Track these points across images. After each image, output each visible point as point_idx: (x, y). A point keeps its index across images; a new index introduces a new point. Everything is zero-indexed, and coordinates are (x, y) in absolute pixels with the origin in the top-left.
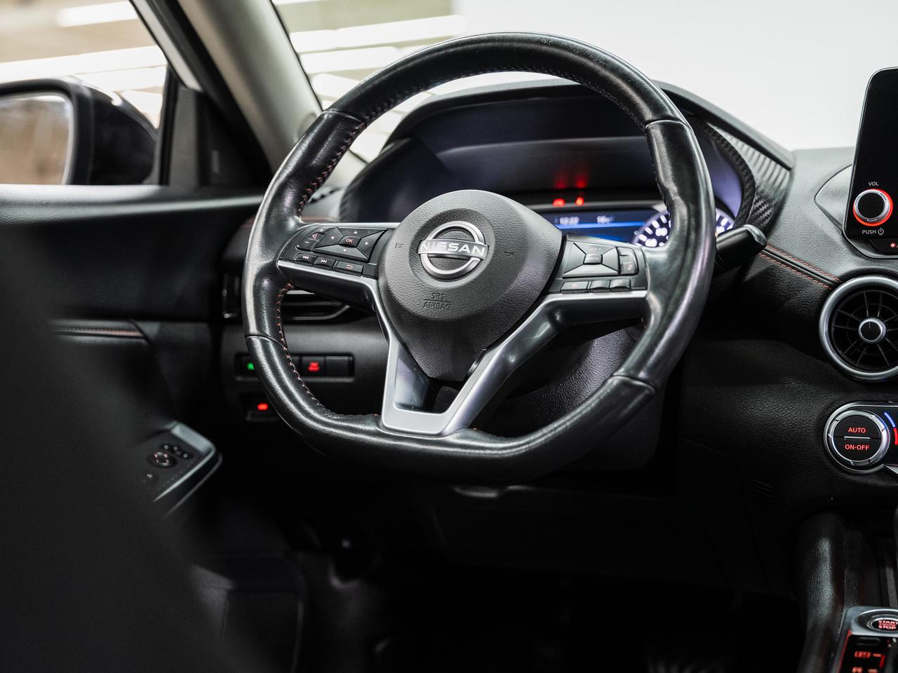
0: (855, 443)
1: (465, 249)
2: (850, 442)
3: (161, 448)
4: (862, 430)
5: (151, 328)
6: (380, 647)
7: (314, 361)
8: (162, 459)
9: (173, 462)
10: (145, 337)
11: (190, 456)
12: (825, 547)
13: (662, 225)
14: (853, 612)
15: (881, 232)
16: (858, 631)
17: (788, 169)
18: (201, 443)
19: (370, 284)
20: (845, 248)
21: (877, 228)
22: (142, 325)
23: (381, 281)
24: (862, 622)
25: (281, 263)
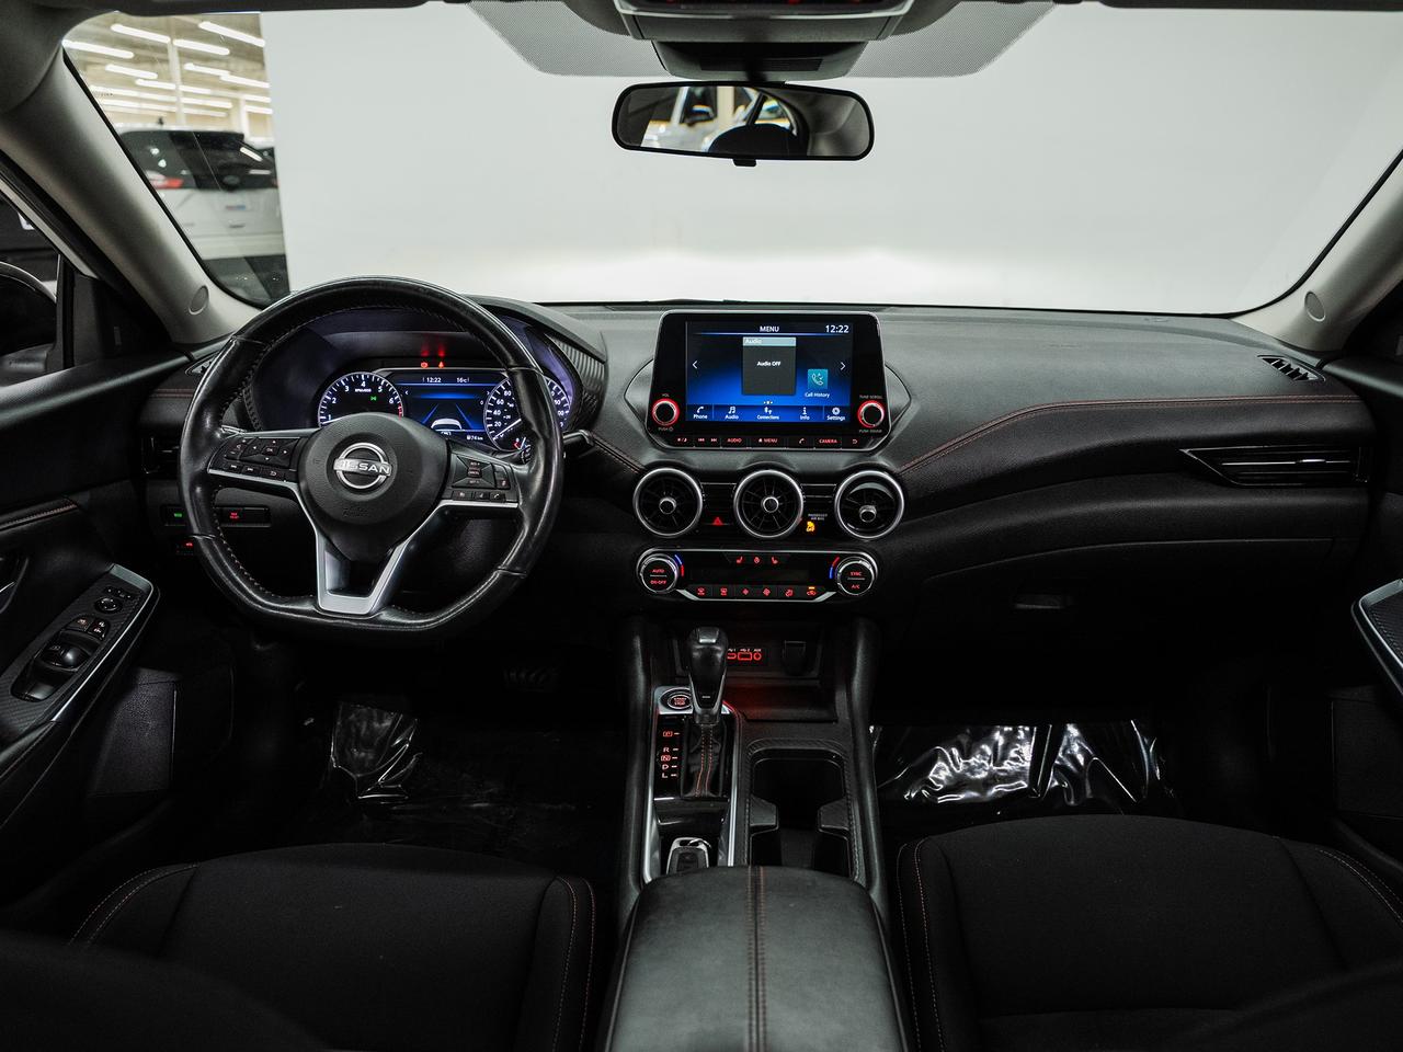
0: (657, 579)
1: (374, 468)
2: (654, 579)
3: (105, 592)
4: (662, 571)
5: (83, 498)
6: (298, 687)
7: (234, 511)
8: (110, 605)
9: (120, 604)
10: (79, 507)
11: (133, 597)
12: (638, 643)
13: (508, 388)
14: (659, 693)
15: (671, 429)
16: (663, 711)
17: (603, 363)
18: (140, 581)
19: (292, 486)
20: (647, 440)
21: (668, 427)
22: (74, 498)
23: (302, 485)
24: (664, 701)
25: (211, 471)
